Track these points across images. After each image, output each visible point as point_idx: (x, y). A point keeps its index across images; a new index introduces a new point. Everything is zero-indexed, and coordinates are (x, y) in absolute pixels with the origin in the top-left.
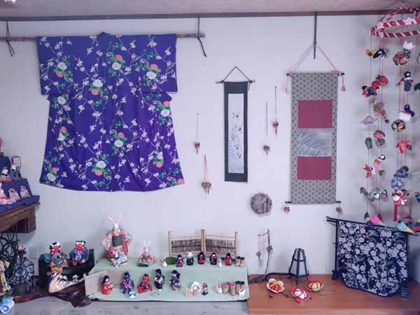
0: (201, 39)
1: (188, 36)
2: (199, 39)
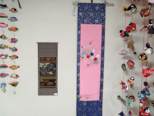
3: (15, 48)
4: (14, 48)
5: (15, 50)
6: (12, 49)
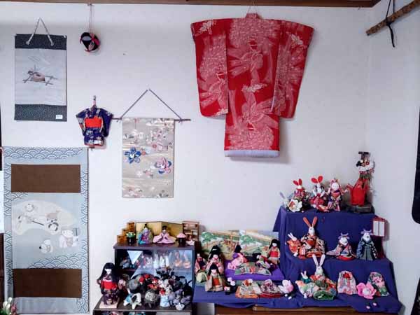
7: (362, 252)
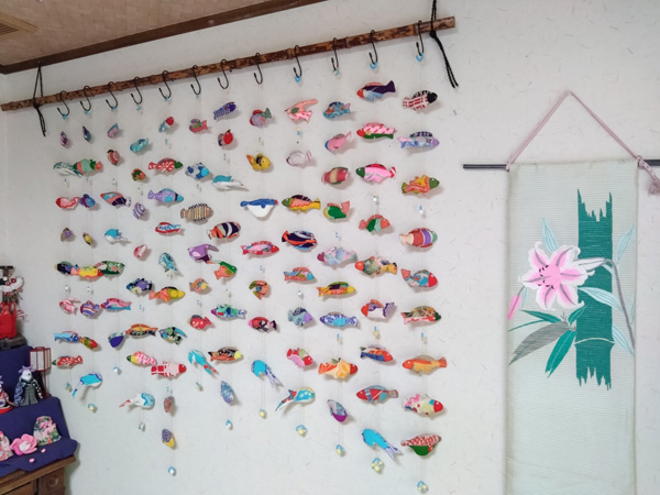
0: (441, 35)
1: (401, 32)
2: (433, 35)
3: (427, 276)
4: (422, 275)
5: (427, 284)
6: (416, 278)
7: (23, 396)
